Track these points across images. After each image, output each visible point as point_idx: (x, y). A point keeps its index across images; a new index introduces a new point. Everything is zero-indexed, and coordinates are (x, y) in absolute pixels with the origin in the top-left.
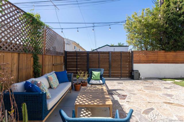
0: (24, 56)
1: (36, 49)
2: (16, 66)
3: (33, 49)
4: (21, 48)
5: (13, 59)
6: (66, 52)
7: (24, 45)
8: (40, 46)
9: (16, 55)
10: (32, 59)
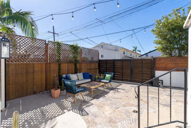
0: (70, 65)
1: (76, 61)
2: (67, 68)
3: (74, 61)
4: (68, 61)
5: (66, 66)
6: (99, 60)
7: (70, 60)
8: (78, 59)
9: (67, 64)
10: (74, 66)
